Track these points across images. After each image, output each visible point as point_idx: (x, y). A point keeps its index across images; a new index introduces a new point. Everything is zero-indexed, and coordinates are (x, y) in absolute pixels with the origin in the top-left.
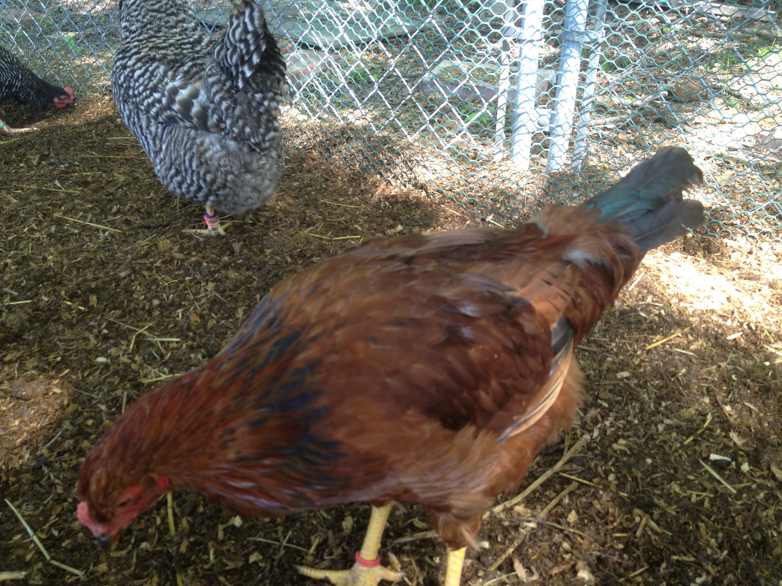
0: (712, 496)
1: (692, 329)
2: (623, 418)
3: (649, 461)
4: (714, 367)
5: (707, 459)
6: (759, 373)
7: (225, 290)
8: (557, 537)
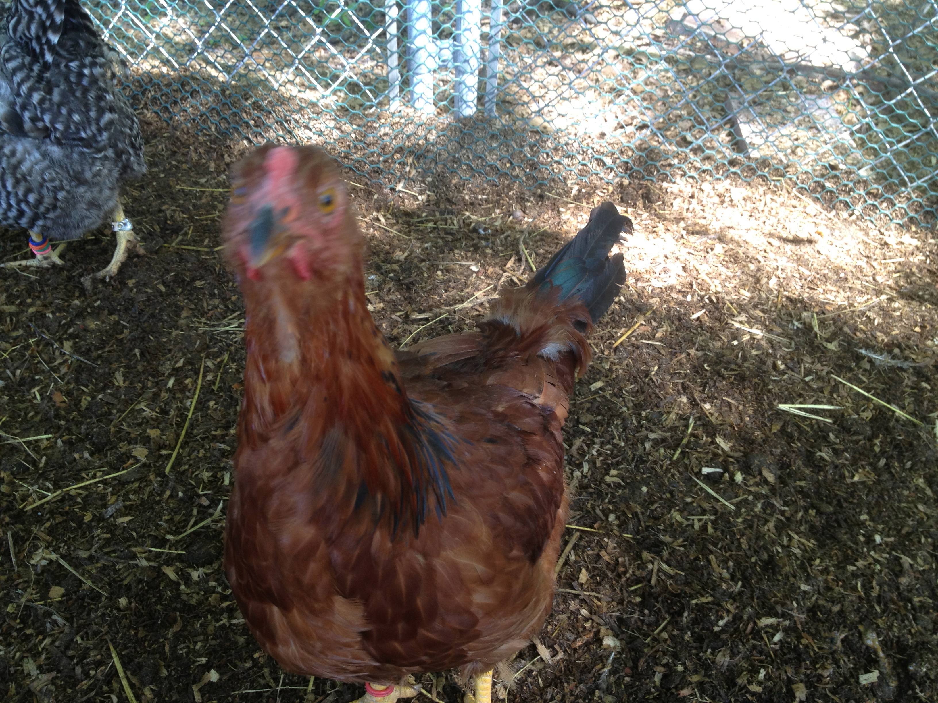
0: (713, 518)
1: (654, 312)
2: (609, 443)
3: (645, 489)
4: (683, 355)
5: (698, 474)
6: (729, 356)
7: (89, 350)
8: (573, 605)
